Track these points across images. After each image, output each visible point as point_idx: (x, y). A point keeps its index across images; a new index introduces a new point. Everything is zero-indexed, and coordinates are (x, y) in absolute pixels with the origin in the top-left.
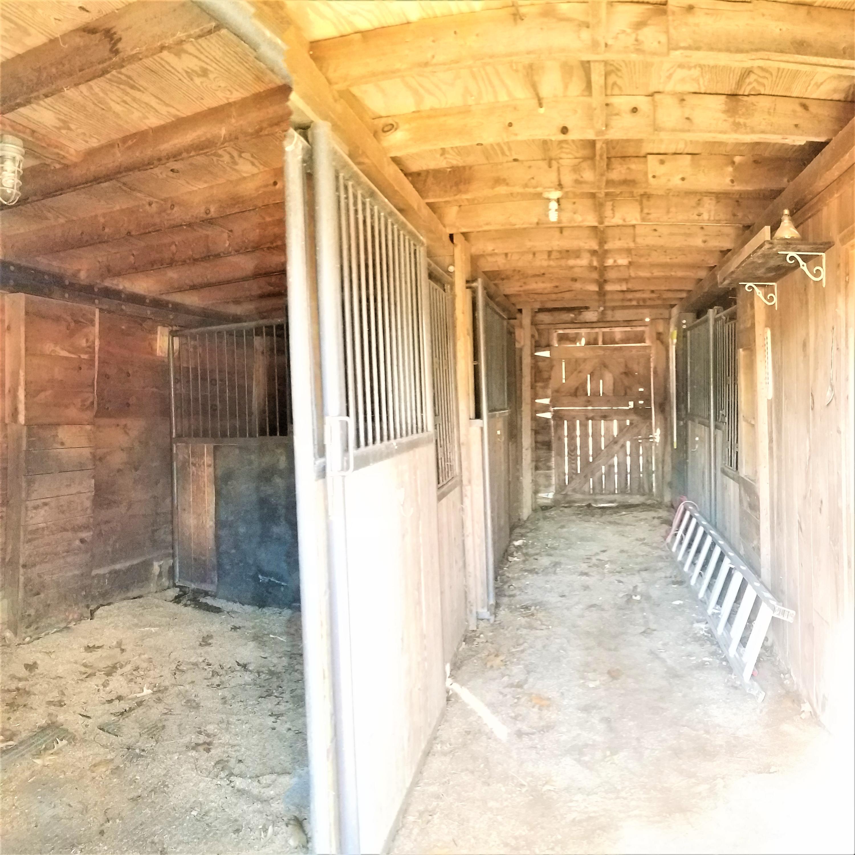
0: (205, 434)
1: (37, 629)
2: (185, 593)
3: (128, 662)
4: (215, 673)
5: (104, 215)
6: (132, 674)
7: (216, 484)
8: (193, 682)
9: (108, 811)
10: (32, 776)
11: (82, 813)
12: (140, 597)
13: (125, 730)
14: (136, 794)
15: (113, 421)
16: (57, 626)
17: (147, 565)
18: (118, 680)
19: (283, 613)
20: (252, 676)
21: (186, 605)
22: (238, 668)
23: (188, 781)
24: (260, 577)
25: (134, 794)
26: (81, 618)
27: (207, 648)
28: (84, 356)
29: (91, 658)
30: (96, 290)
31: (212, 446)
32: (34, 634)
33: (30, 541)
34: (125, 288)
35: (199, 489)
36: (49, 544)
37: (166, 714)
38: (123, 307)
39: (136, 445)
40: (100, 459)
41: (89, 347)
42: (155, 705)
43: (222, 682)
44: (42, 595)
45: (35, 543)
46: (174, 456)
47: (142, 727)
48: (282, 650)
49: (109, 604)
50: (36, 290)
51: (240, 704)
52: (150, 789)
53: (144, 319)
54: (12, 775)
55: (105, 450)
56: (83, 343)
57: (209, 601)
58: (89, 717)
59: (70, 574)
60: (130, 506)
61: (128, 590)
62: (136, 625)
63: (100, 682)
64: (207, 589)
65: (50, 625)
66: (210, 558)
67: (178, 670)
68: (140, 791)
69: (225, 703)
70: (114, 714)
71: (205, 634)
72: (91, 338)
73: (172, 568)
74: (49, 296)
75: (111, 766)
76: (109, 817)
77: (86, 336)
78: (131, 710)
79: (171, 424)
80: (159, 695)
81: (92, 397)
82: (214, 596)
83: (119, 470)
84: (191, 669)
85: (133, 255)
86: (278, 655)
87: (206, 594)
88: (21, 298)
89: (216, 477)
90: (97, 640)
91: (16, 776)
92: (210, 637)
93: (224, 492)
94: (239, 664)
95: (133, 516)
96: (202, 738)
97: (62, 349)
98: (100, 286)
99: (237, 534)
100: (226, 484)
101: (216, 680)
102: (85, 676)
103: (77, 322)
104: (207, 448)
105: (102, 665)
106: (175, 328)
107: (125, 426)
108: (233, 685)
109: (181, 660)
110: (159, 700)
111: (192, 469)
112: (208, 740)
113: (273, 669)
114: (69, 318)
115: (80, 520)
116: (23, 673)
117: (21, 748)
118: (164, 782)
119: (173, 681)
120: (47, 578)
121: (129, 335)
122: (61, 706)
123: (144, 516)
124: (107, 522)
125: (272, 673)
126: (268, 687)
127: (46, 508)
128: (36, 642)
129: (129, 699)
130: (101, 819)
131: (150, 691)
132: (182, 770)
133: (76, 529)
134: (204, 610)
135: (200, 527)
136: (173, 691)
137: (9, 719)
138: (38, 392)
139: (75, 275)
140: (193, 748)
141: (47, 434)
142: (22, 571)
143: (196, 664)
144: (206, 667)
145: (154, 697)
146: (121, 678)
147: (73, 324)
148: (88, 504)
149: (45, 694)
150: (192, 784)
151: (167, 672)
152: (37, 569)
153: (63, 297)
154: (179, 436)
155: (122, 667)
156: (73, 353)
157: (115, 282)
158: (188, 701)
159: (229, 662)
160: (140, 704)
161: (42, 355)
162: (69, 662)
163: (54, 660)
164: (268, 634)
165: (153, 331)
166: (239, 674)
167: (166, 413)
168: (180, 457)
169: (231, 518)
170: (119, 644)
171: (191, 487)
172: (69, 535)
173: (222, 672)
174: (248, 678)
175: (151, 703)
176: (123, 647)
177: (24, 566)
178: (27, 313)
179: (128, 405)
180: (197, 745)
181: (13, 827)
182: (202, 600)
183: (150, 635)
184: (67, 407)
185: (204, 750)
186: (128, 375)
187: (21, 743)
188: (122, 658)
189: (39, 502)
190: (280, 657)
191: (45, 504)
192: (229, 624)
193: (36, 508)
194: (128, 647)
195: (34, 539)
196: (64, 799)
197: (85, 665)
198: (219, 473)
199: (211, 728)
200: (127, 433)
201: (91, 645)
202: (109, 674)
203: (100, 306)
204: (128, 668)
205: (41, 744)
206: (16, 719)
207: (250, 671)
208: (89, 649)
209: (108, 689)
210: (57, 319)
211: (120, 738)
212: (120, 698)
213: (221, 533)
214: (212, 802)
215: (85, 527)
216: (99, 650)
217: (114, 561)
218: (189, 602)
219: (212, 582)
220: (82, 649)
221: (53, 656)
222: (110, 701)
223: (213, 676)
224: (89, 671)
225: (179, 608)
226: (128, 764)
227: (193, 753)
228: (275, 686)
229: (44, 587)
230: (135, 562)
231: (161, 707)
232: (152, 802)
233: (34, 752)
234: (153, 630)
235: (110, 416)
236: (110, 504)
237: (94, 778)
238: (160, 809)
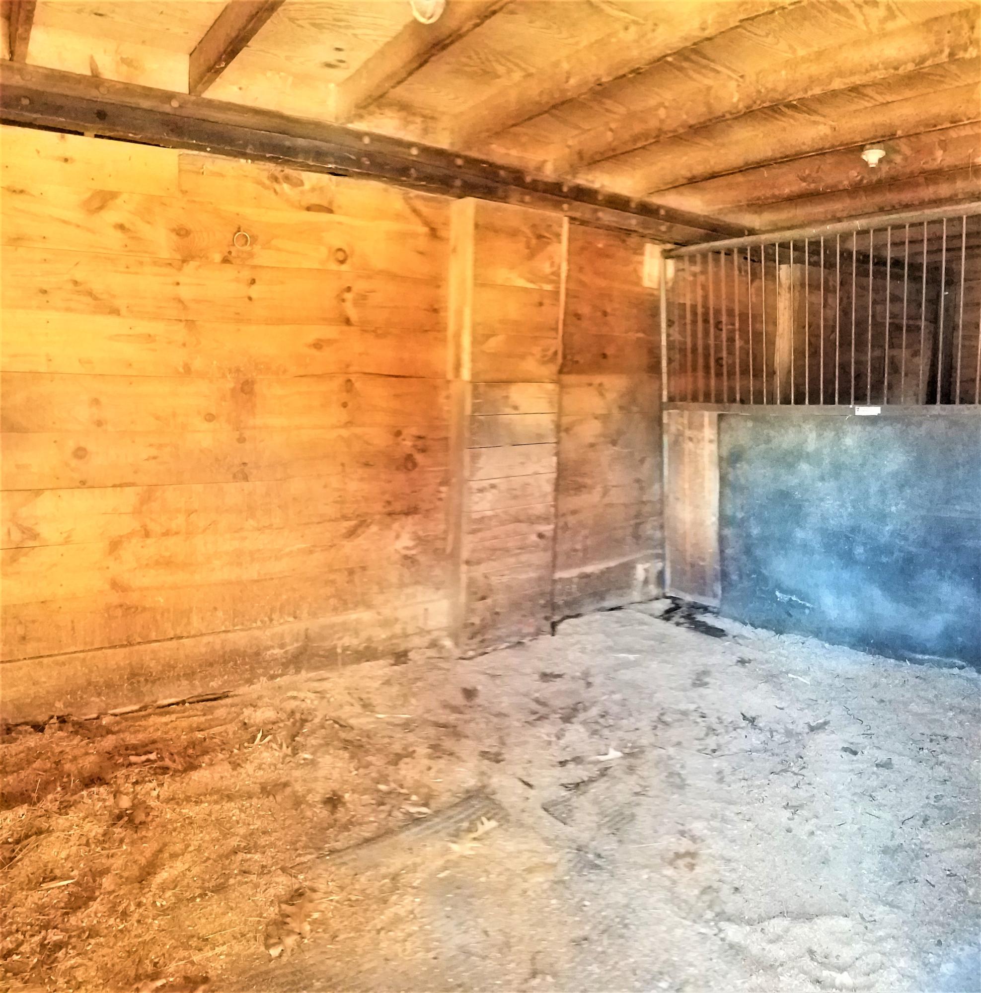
0: (707, 398)
1: (482, 641)
2: (678, 607)
3: (594, 703)
4: (711, 730)
5: (568, 58)
6: (597, 723)
7: (720, 468)
8: (679, 744)
9: (539, 957)
10: (445, 868)
11: (500, 951)
12: (619, 608)
13: (577, 815)
14: (581, 933)
15: (584, 379)
16: (508, 640)
17: (628, 568)
18: (577, 730)
19: (807, 643)
20: (762, 737)
21: (678, 624)
22: (744, 723)
23: (659, 921)
24: (777, 593)
25: (578, 933)
26: (538, 633)
27: (702, 690)
28: (548, 287)
29: (548, 690)
30: (565, 189)
31: (715, 414)
32: (480, 648)
33: (474, 532)
34: (603, 186)
35: (697, 473)
36: (495, 538)
37: (637, 794)
38: (600, 214)
39: (615, 412)
40: (567, 430)
41: (553, 273)
42: (626, 778)
43: (719, 746)
44: (489, 601)
45: (480, 535)
46: (665, 427)
47: (602, 814)
48: (806, 696)
49: (577, 616)
50: (488, 192)
51: (743, 783)
52: (601, 927)
53: (629, 232)
54: (418, 860)
55: (574, 418)
56: (547, 268)
57: (709, 619)
58: (530, 786)
59: (524, 576)
60: (605, 493)
61: (603, 599)
62: (610, 649)
63: (554, 730)
64: (706, 603)
65: (500, 639)
66: (711, 563)
67: (661, 722)
68: (587, 928)
69: (721, 780)
70: (565, 786)
71: (702, 668)
72: (557, 260)
73: (661, 575)
74: (504, 199)
75: (551, 876)
76: (539, 966)
77: (551, 258)
78: (592, 780)
79: (661, 384)
80: (632, 761)
81: (556, 344)
82: (717, 614)
83: (592, 445)
84: (678, 720)
85: (611, 130)
86: (798, 706)
87: (706, 609)
88: (470, 203)
89: (721, 459)
90: (556, 664)
91: (423, 863)
92: (706, 673)
93: (731, 477)
94: (745, 718)
95: (610, 505)
96: (685, 845)
97: (521, 276)
98: (571, 184)
99: (749, 536)
100: (734, 468)
101: (712, 742)
102: (534, 717)
103: (540, 237)
104: (708, 416)
105: (558, 703)
106: (669, 246)
107: (601, 385)
108: (735, 750)
109: (665, 706)
110: (631, 769)
111: (689, 446)
112: (692, 848)
113: (791, 727)
114: (528, 232)
115: (539, 508)
116: (459, 700)
117: (437, 820)
118: (623, 918)
119: (652, 740)
120: (494, 580)
121: (608, 256)
122: (498, 761)
123: (625, 505)
124: (574, 512)
125: (789, 733)
126: (783, 757)
127: (494, 491)
128: (480, 659)
129: (590, 763)
130: (525, 970)
131: (619, 754)
132: (651, 900)
133: (533, 520)
134: (702, 632)
135: (698, 524)
136: (652, 755)
137: (429, 768)
138: (488, 337)
139: (539, 168)
140: (671, 863)
141: (497, 393)
142: (464, 568)
143: (685, 713)
144: (699, 720)
145: (626, 762)
146: (582, 729)
147: (534, 241)
148: (549, 488)
149: (479, 739)
150: (664, 928)
151: (645, 724)
152: (483, 568)
153: (522, 201)
154: (671, 399)
155: (585, 709)
156: (532, 282)
157: (590, 177)
158: (671, 774)
159: (731, 714)
160: (604, 772)
161: (493, 286)
162: (518, 694)
163: (498, 686)
164: (787, 673)
165: (638, 251)
166: (744, 733)
167: (654, 368)
168: (673, 429)
169: (740, 515)
170: (586, 675)
171: (687, 471)
172: (523, 527)
173: (721, 730)
174: (755, 739)
175: (618, 773)
176: (590, 680)
177: (468, 562)
178: (477, 226)
179: (604, 356)
180: (678, 856)
181: (404, 950)
182: (700, 618)
183: (627, 665)
184: (523, 357)
185: (686, 866)
186: (605, 314)
187: (437, 813)
188: (586, 695)
189: (485, 484)
190: (801, 709)
191: (493, 486)
192: (733, 654)
193: (481, 490)
194: (597, 680)
195: (479, 530)
196: (480, 920)
197: (537, 701)
198: (725, 453)
199: (698, 827)
200: (602, 395)
201: (548, 671)
202: (567, 719)
203: (569, 214)
204: (594, 712)
205: (462, 820)
206: (440, 771)
207: (760, 729)
208: (546, 677)
209: (562, 742)
210: (514, 234)
211: (568, 829)
212: (577, 760)
213: (728, 532)
214: (691, 965)
215: (545, 519)
216: (558, 680)
217: (584, 561)
218: (682, 620)
219: (715, 596)
220: (536, 677)
221: (498, 682)
222: (563, 763)
223: (707, 735)
224: (542, 710)
225: (669, 628)
226: (576, 878)
227: (669, 872)
228: (792, 755)
229: (491, 590)
230: (612, 564)
231: (632, 782)
232: (603, 952)
233: (451, 830)
234: (632, 657)
235: (581, 372)
236: (579, 488)
237: (525, 892)
238: (614, 968)
